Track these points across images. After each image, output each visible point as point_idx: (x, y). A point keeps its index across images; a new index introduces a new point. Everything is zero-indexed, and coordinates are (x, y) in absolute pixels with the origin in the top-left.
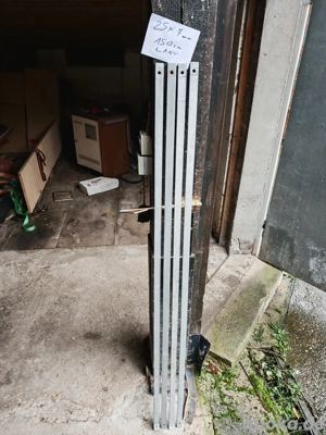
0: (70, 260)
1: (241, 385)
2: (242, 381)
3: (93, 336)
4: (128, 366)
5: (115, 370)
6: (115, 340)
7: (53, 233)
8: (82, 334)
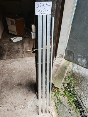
1: (62, 94)
3: (20, 85)
4: (31, 92)
6: (26, 85)
7: (4, 55)
8: (16, 84)
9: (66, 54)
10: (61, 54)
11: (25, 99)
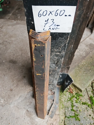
1: (84, 101)
3: (13, 62)
6: (23, 66)
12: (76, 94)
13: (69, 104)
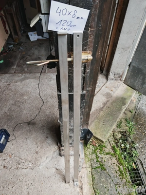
0: (21, 81)
1: (107, 151)
2: (108, 149)
4: (49, 141)
5: (42, 142)
6: (43, 126)
7: (13, 64)
9: (129, 74)
10: (119, 72)
11: (37, 153)
12: (99, 146)
13: (94, 156)
